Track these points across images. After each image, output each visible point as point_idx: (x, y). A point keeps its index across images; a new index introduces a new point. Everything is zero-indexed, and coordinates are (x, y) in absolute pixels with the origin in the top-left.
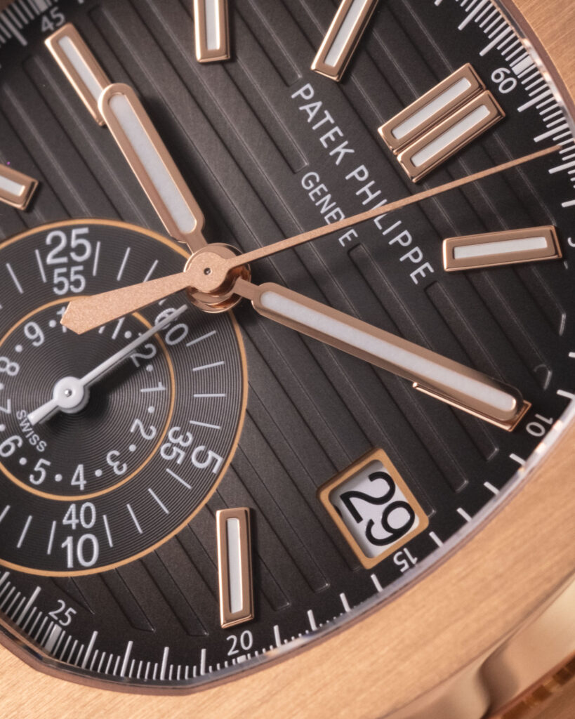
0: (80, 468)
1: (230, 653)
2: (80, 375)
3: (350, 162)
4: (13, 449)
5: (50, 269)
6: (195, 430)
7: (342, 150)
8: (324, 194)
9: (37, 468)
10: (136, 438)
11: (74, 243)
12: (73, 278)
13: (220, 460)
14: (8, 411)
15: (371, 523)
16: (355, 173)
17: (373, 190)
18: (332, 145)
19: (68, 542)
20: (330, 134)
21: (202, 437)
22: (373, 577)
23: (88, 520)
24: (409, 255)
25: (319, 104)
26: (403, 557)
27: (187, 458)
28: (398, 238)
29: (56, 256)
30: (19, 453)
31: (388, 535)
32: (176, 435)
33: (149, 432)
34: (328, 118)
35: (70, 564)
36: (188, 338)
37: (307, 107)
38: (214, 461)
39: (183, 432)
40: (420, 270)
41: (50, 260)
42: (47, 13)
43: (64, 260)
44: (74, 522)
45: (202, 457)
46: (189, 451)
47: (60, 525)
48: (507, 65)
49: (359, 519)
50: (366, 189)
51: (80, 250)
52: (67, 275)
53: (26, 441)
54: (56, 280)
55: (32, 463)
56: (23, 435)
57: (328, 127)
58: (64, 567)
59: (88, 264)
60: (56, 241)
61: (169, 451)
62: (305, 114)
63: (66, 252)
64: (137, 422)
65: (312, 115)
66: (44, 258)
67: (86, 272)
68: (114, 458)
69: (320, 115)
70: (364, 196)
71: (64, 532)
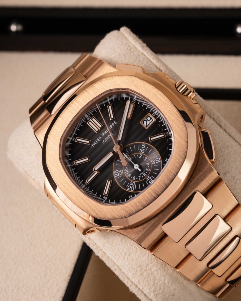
0: (147, 164)
1: (169, 135)
2: (134, 165)
3: (102, 136)
4: (145, 174)
5: (120, 175)
6: (140, 149)
7: (100, 138)
8: (106, 139)
9: (147, 170)
10: (142, 157)
11: (116, 173)
12: (121, 172)
13: (143, 144)
14: (140, 176)
15: (150, 122)
16: (103, 135)
17: (105, 132)
18: (99, 139)
19: (157, 163)
20: (98, 140)
21: (141, 148)
22: (157, 118)
23: (154, 161)
24: (113, 125)
25: (94, 143)
26: (153, 115)
27: (144, 149)
28: (111, 127)
29: (118, 175)
30: (146, 173)
31: (151, 120)
32: (141, 151)
33: (141, 155)
34: (96, 141)
35: (160, 161)
36: (127, 153)
37: (95, 144)
38: (144, 145)
39: (140, 150)
40: (115, 123)
41: (119, 176)
42: (85, 185)
43: (118, 174)
44: (154, 163)
45: (143, 147)
46: (143, 149)
47: (155, 165)
48: (87, 118)
49: (149, 124)
50: (105, 133)
51: (117, 172)
52: (120, 173)
53: (144, 173)
54: (121, 174)
55: (147, 171)
56: (143, 173)
57: (97, 141)
58: (160, 162)
59: (119, 170)
60: (116, 175)
61: (143, 152)
62: (96, 144)
63: (117, 174)
64: (140, 157)
65: (96, 143)
66: (119, 177)
67: (120, 170)
68: (145, 159)
69: (96, 142)
70: (106, 133)
71: (156, 164)
